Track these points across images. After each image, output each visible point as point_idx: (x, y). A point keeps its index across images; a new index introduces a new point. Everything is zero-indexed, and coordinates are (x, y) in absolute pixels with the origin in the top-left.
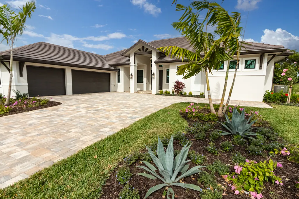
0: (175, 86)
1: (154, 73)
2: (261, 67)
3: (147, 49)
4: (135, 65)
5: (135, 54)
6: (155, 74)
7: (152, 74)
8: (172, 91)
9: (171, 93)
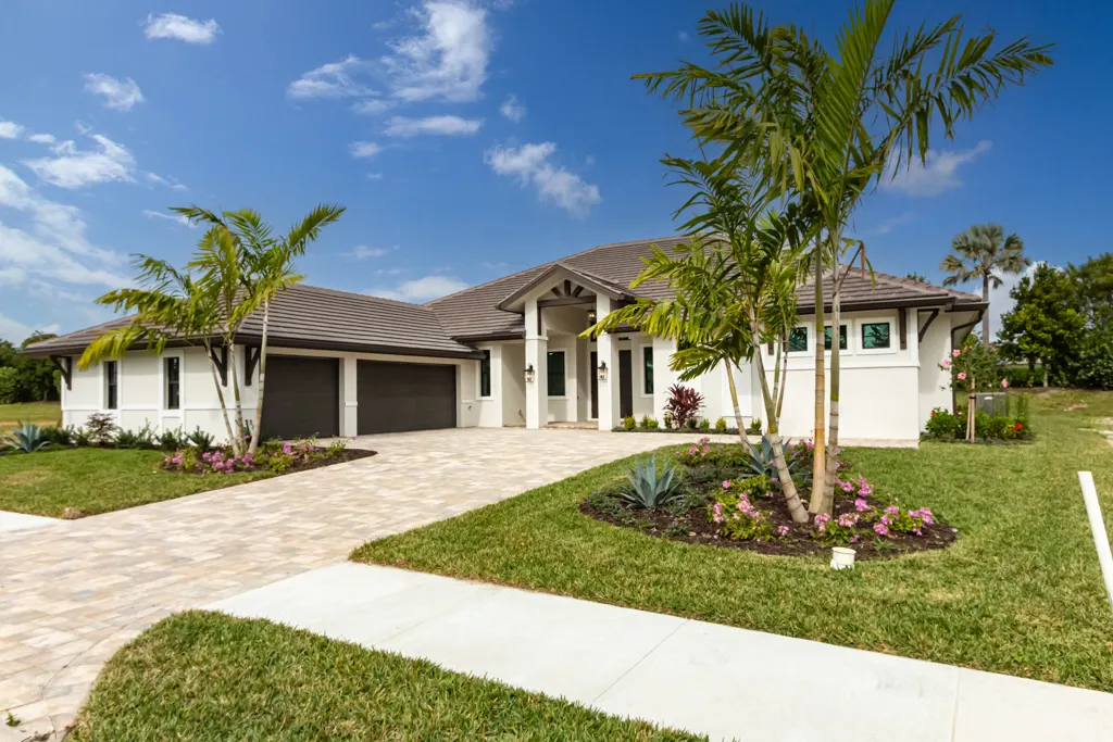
0: (672, 401)
1: (604, 364)
2: (903, 344)
3: (580, 289)
4: (540, 337)
5: (541, 305)
6: (608, 366)
7: (599, 365)
8: (665, 419)
9: (662, 425)
